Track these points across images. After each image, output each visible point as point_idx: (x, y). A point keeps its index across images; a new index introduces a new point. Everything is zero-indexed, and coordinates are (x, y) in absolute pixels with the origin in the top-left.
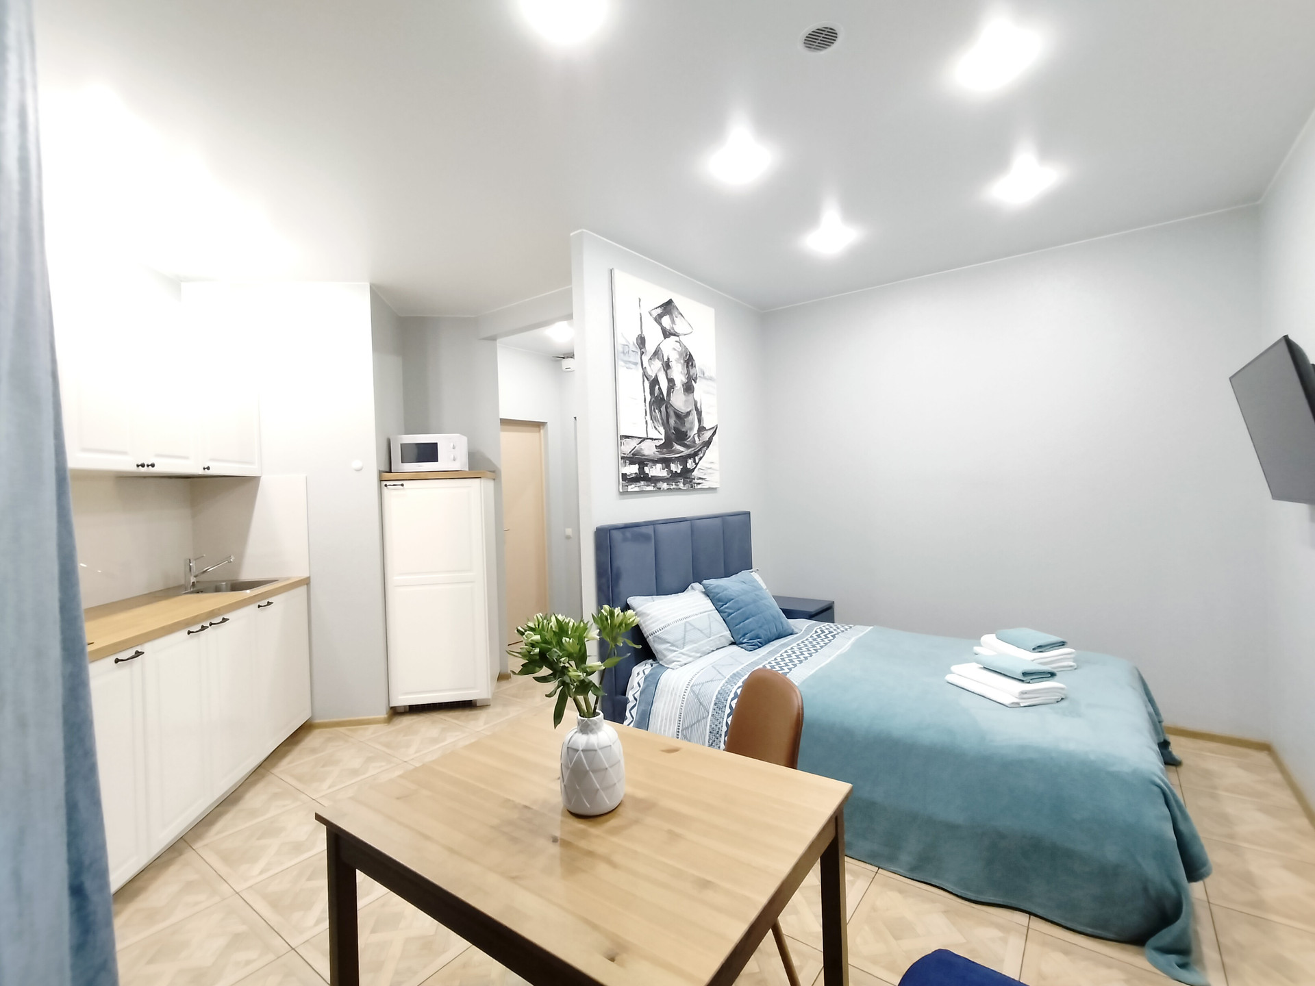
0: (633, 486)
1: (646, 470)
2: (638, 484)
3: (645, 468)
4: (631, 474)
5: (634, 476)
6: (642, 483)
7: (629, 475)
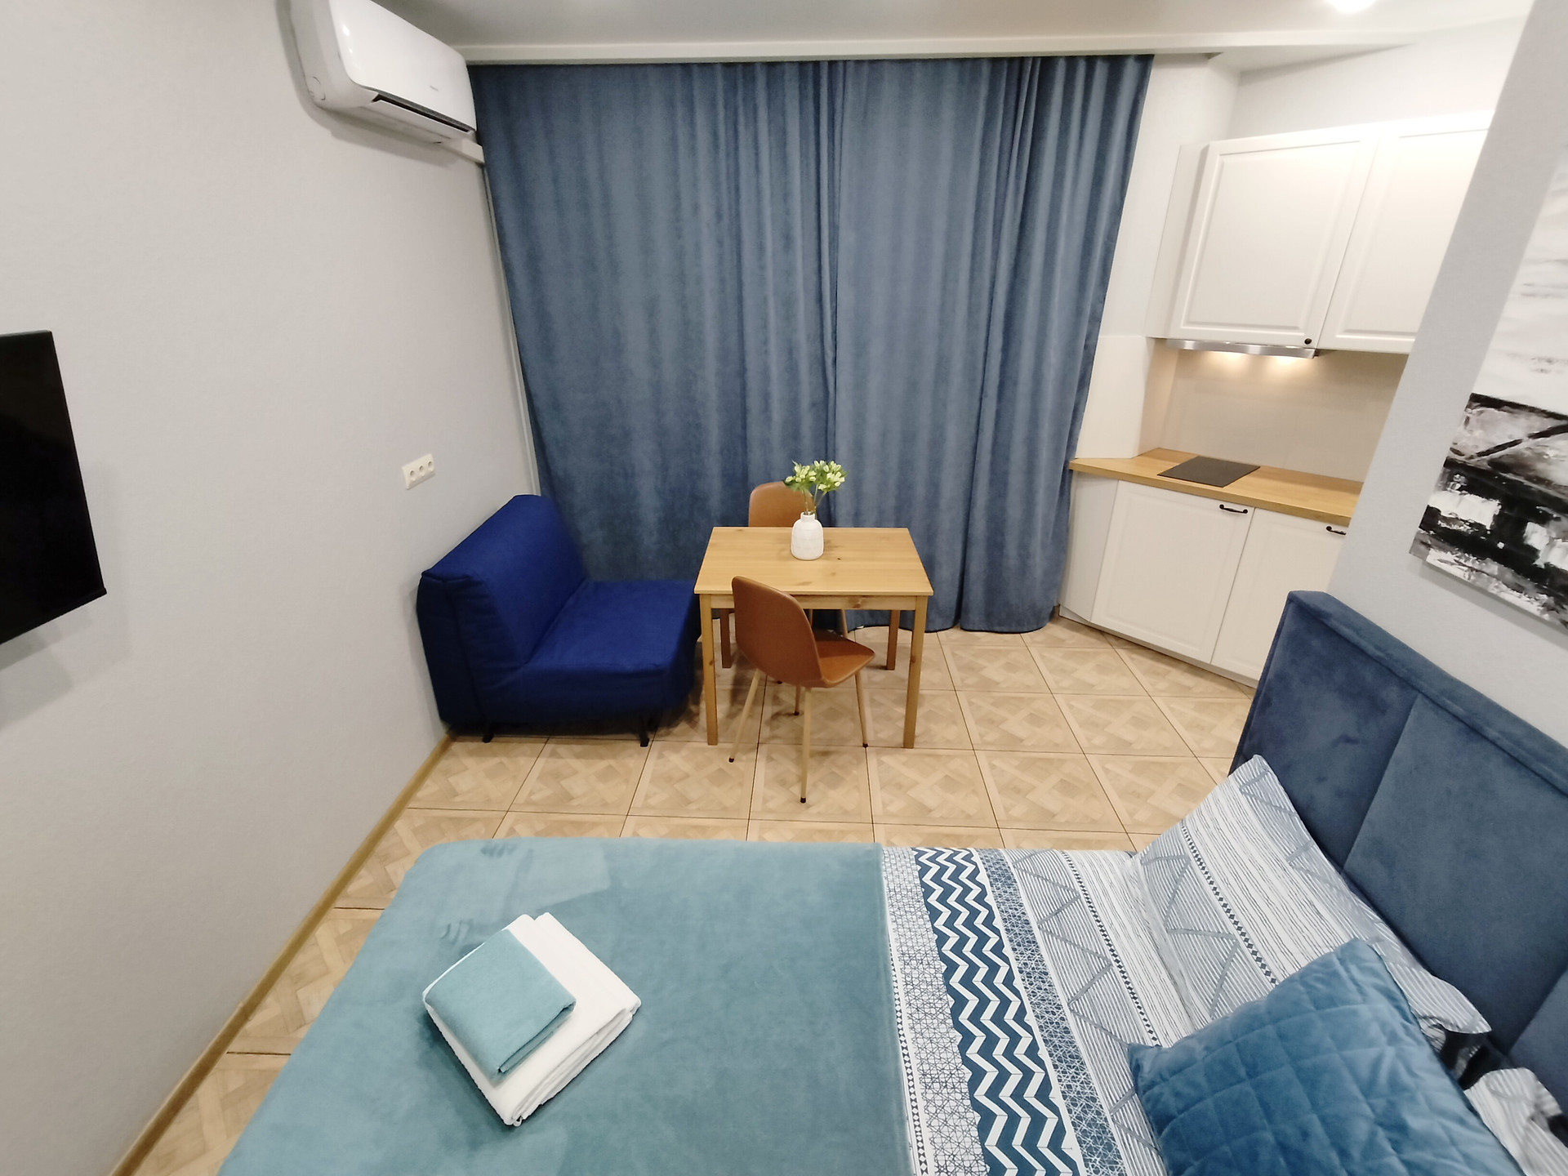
0: (1449, 556)
1: (1536, 535)
2: (1472, 561)
3: (1531, 527)
4: (1456, 520)
5: (1464, 528)
6: (1493, 567)
7: (1445, 519)
